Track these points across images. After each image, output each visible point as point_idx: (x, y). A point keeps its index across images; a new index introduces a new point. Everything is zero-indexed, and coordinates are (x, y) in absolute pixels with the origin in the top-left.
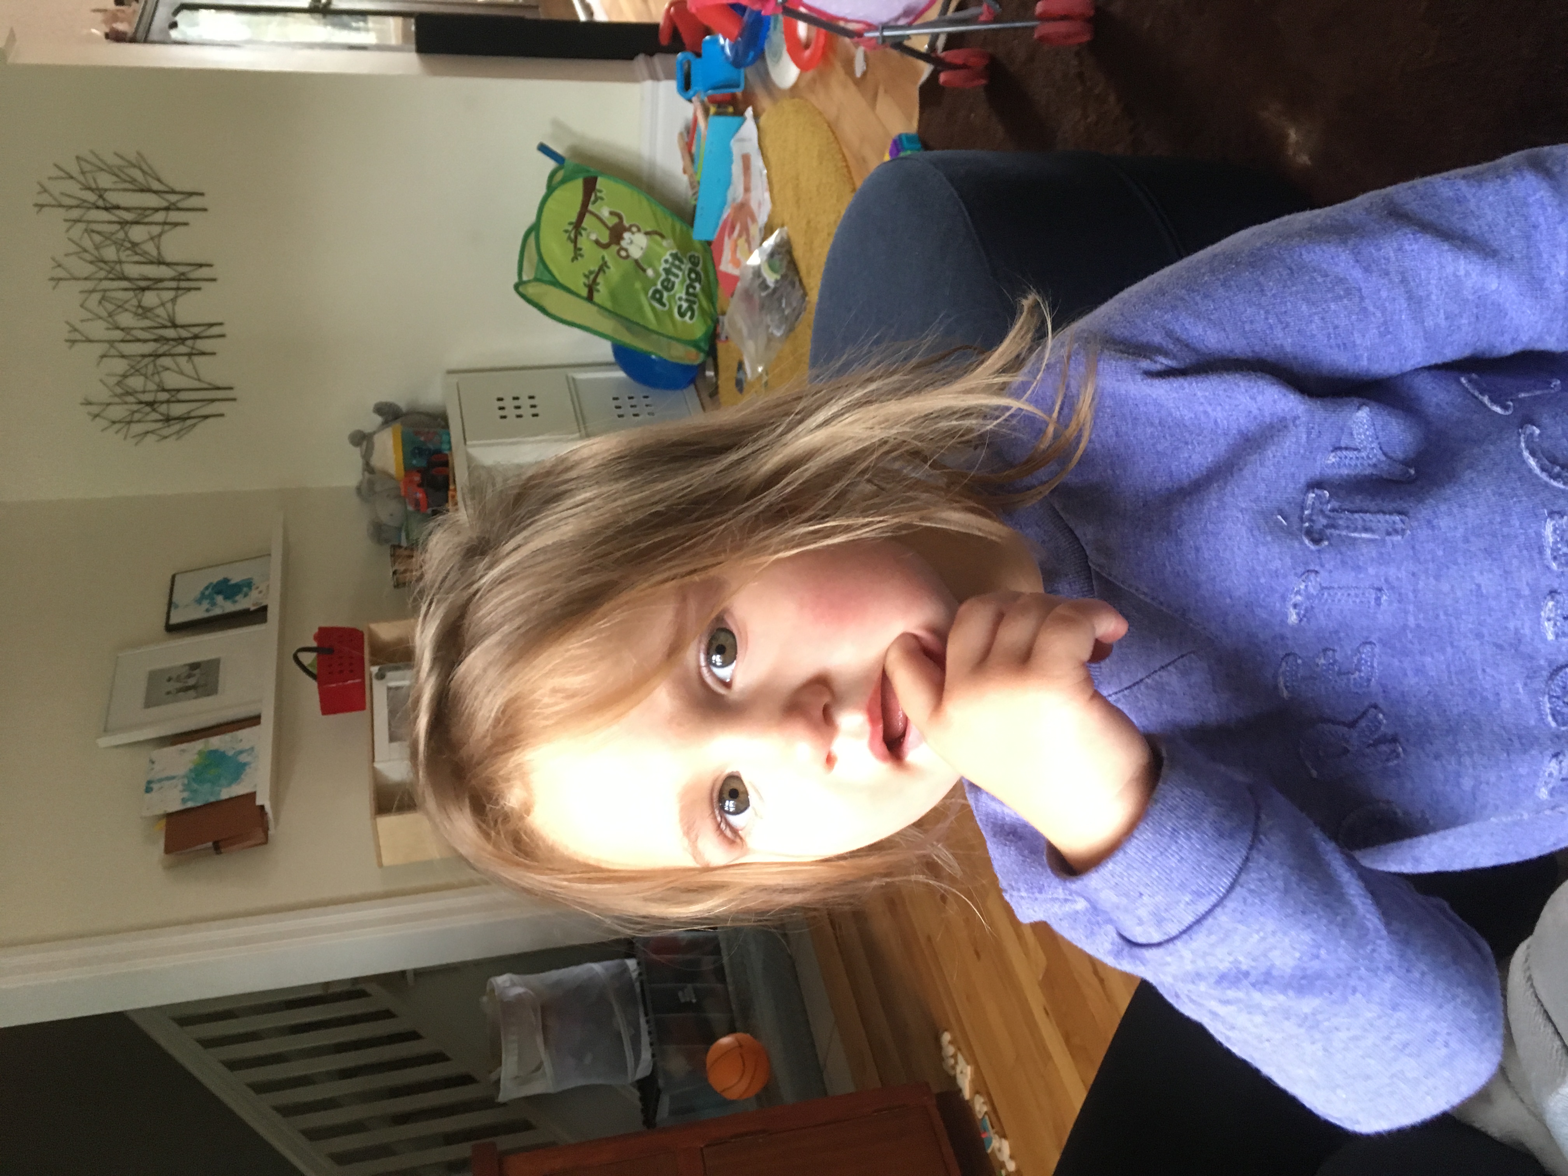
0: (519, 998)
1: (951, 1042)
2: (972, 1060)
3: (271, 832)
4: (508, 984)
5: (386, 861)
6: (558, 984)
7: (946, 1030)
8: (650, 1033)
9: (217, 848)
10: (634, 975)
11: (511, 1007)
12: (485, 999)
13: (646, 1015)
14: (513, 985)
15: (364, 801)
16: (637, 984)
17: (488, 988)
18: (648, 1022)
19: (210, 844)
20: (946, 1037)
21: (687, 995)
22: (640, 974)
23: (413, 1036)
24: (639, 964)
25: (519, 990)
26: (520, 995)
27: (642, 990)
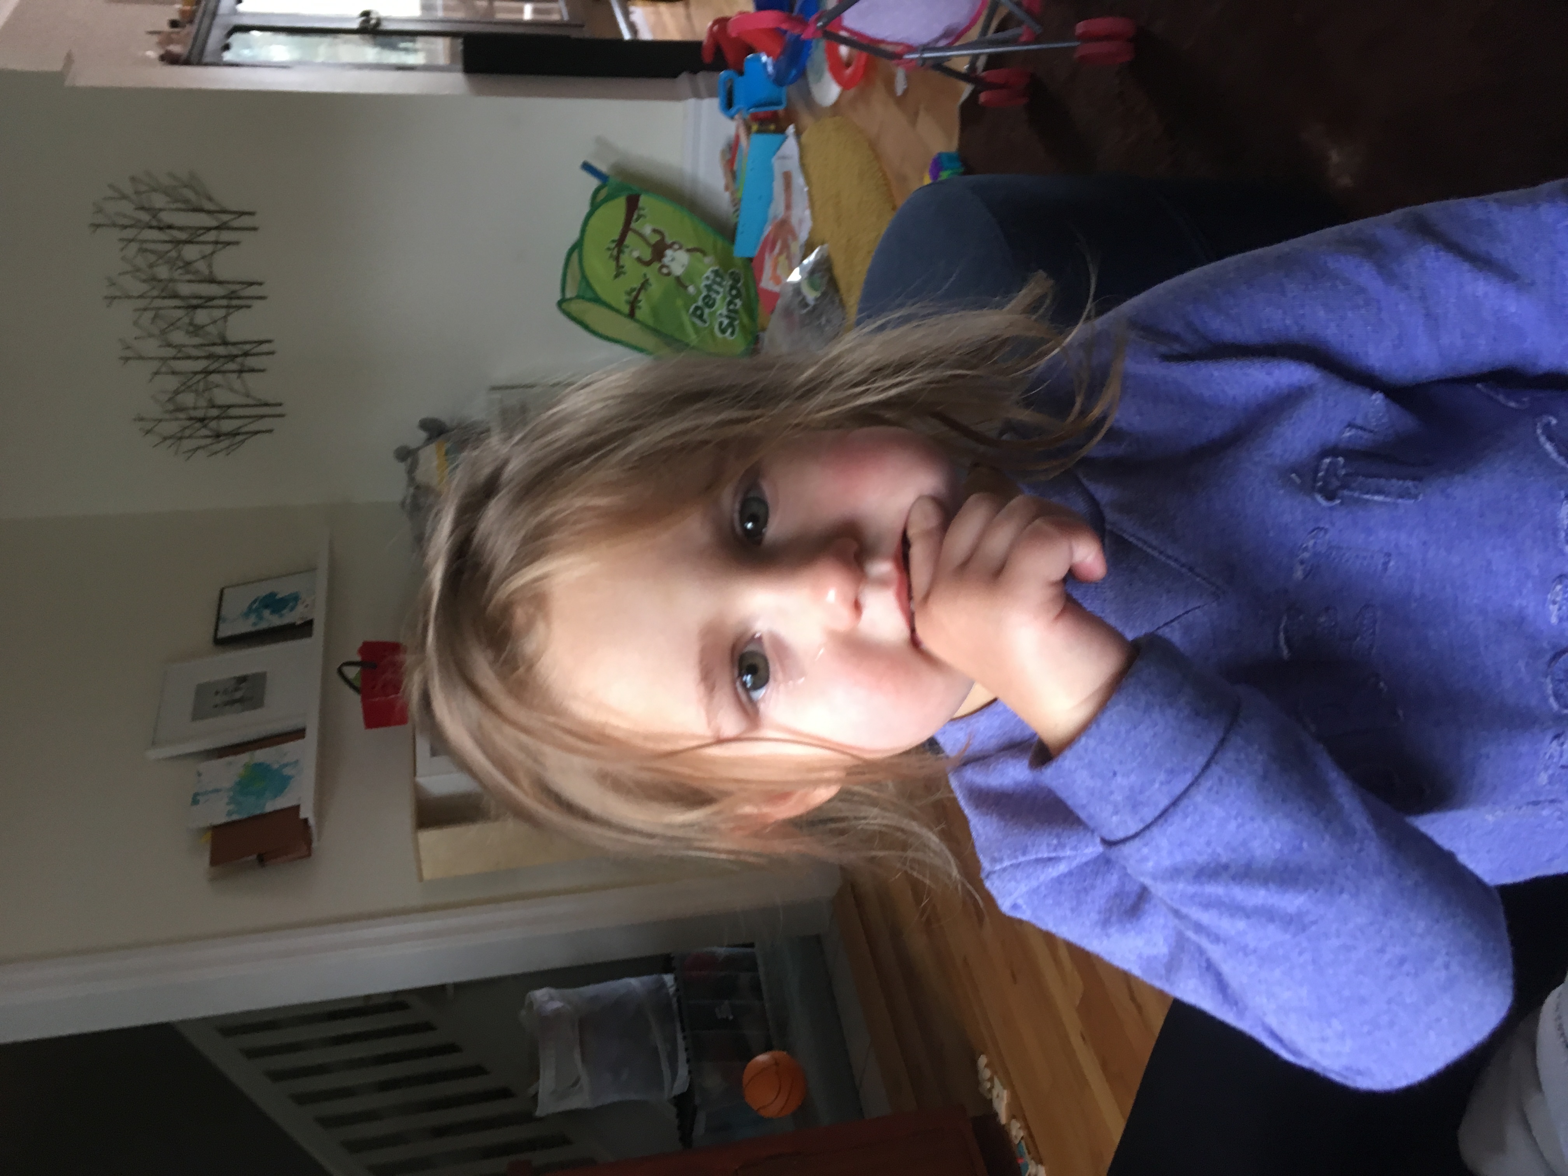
0: (557, 1013)
1: (987, 1066)
2: (1009, 1084)
3: (315, 845)
4: (546, 998)
5: (427, 874)
6: (594, 999)
7: (982, 1053)
8: (686, 1050)
9: (262, 860)
10: (672, 990)
11: (549, 1022)
12: (523, 1013)
13: (683, 1030)
14: (552, 999)
15: (406, 815)
16: (675, 1000)
17: (527, 1002)
18: (685, 1038)
19: (254, 857)
20: (983, 1060)
21: (724, 1011)
22: (677, 990)
23: (451, 1048)
24: (676, 979)
25: (557, 1005)
26: (558, 1009)
27: (680, 1007)
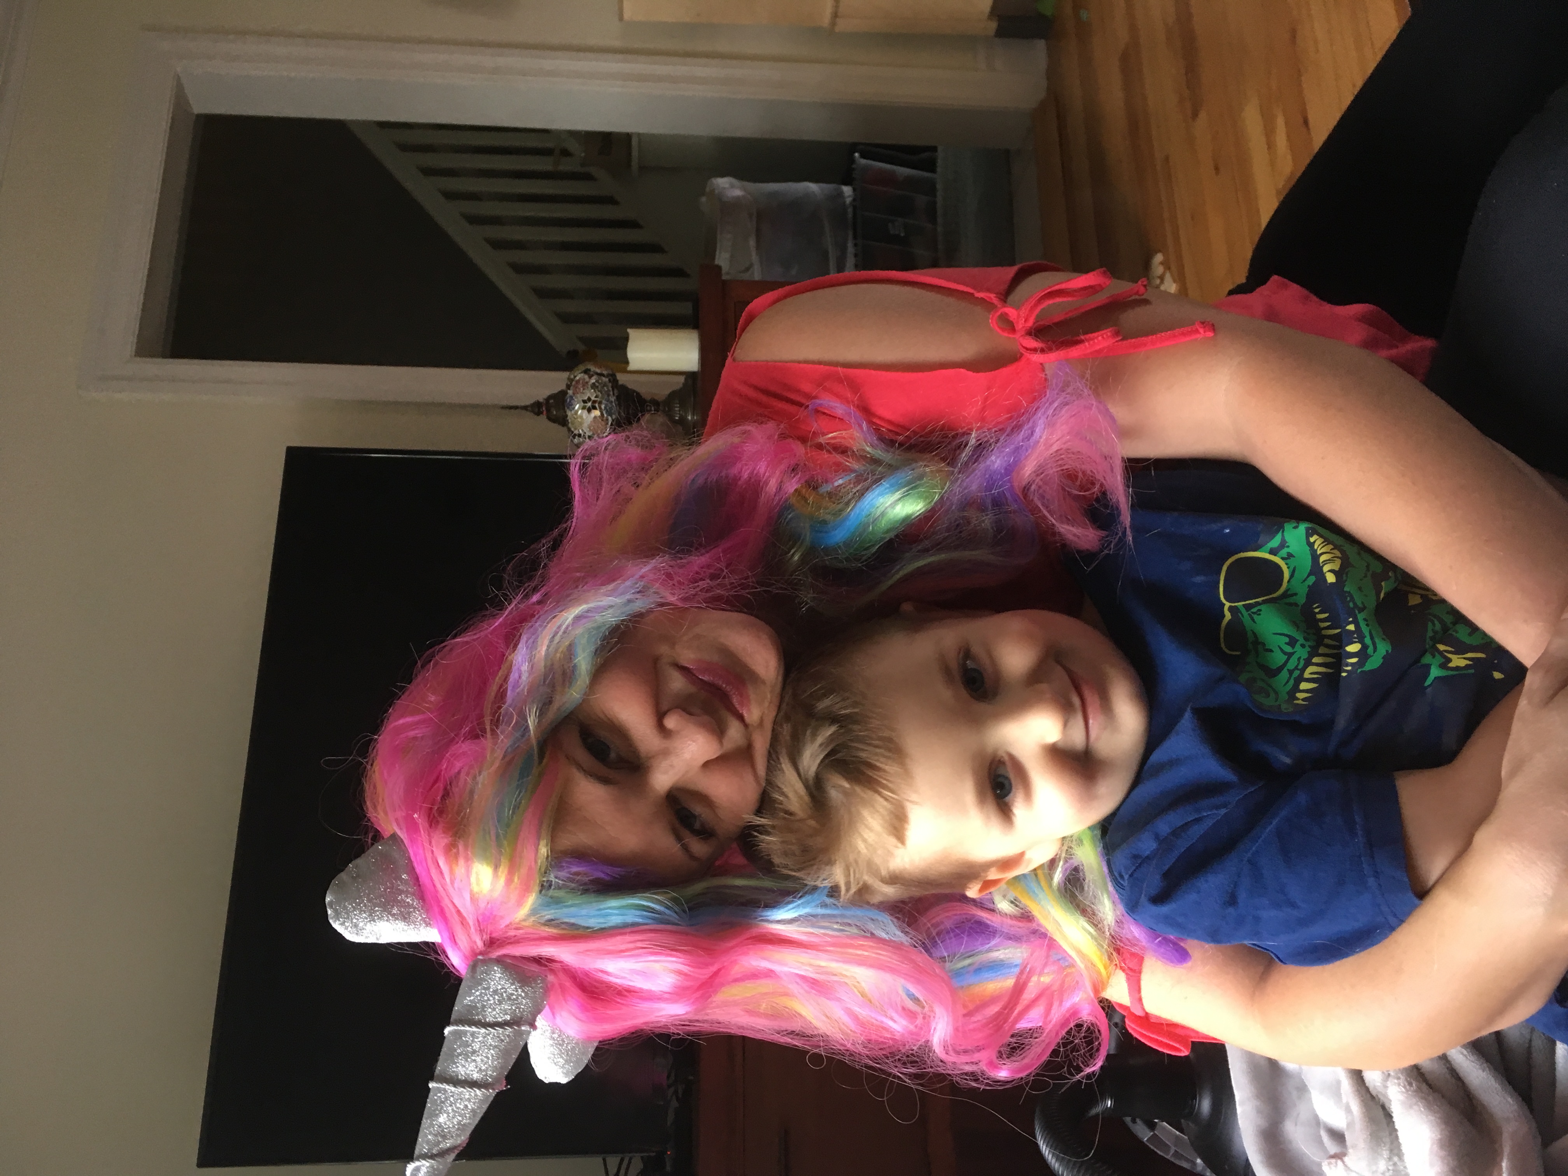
1: (1161, 263)
2: (1180, 279)
4: (727, 186)
5: (627, 15)
6: (773, 195)
7: (1160, 251)
8: (856, 255)
10: (848, 201)
11: (729, 208)
12: (704, 199)
13: (855, 237)
14: (732, 186)
16: (850, 210)
17: (707, 189)
20: (1159, 258)
21: (897, 228)
22: (854, 200)
23: (633, 225)
24: (854, 190)
25: (738, 193)
26: (738, 198)
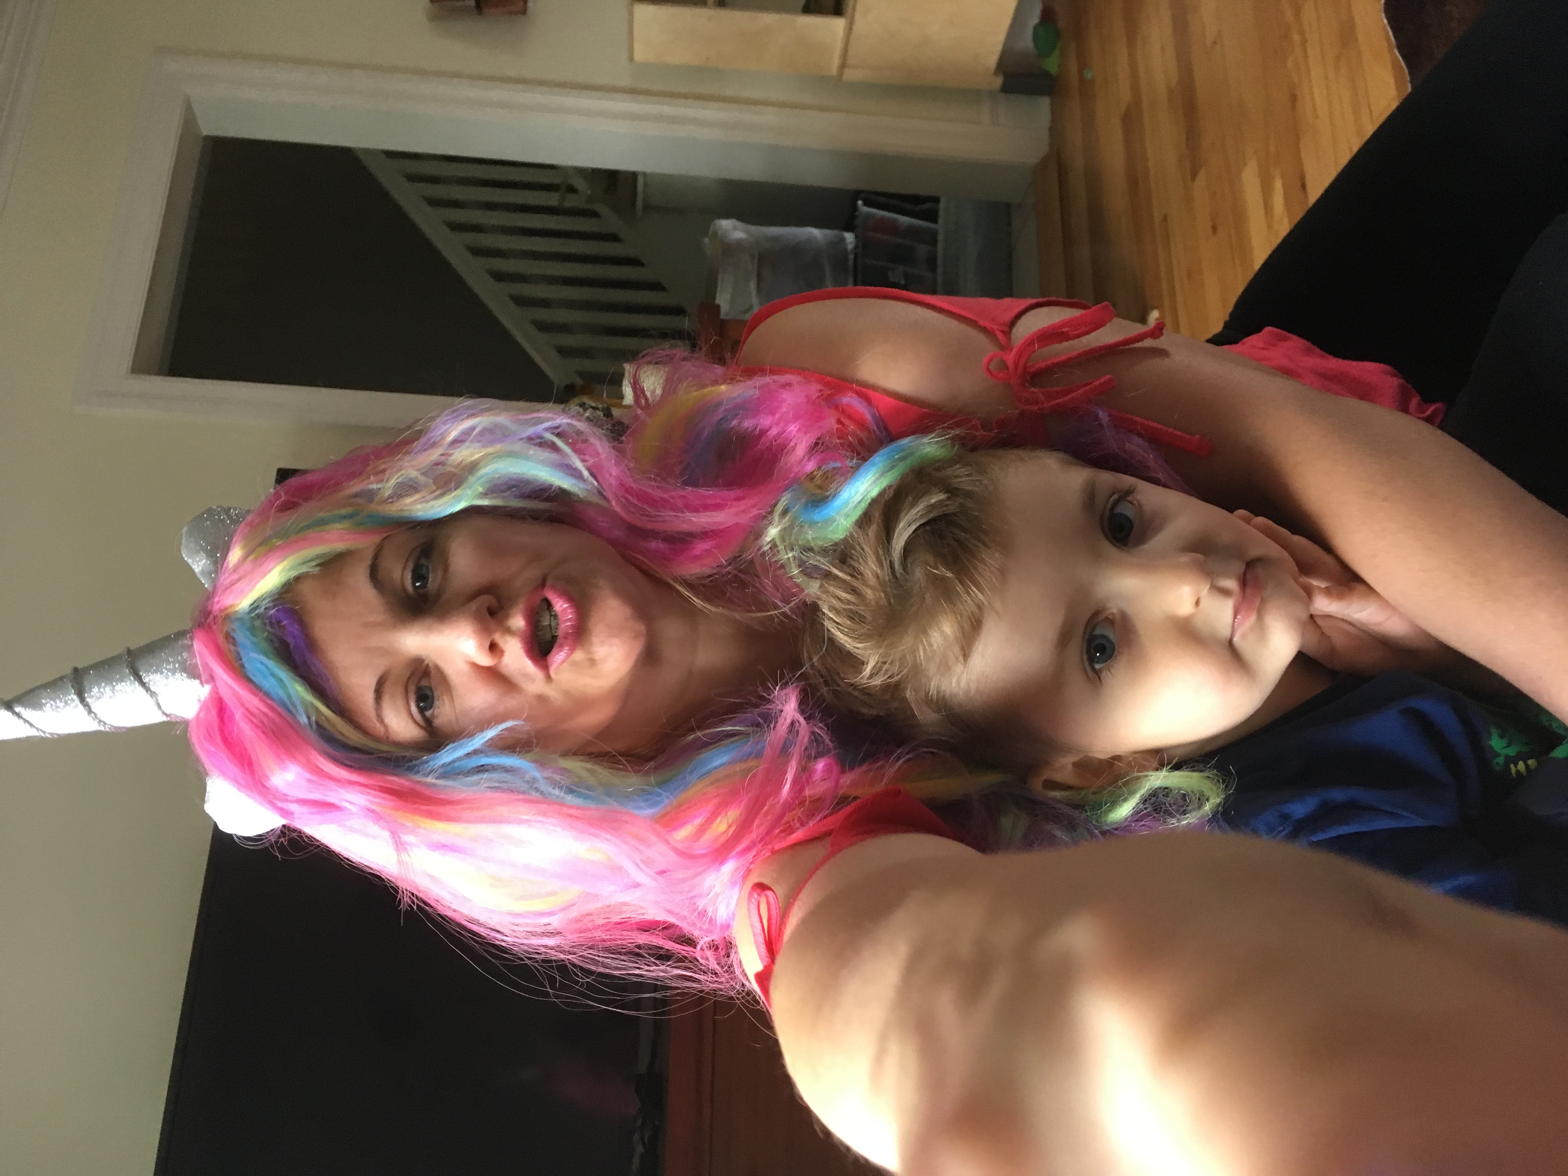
3: (531, 4)
4: (730, 228)
5: (638, 56)
6: (776, 239)
7: (1156, 308)
9: (479, 7)
10: (850, 247)
11: (730, 249)
12: (707, 239)
14: (735, 228)
16: (851, 257)
17: (710, 232)
21: (897, 275)
22: (856, 247)
23: (635, 262)
24: (856, 237)
25: (740, 236)
26: (740, 241)
27: (855, 263)
